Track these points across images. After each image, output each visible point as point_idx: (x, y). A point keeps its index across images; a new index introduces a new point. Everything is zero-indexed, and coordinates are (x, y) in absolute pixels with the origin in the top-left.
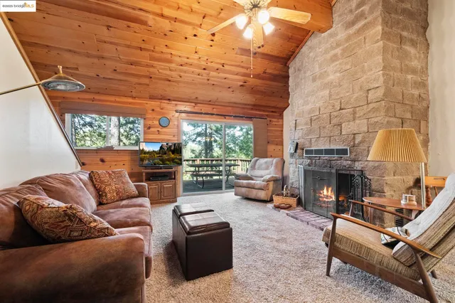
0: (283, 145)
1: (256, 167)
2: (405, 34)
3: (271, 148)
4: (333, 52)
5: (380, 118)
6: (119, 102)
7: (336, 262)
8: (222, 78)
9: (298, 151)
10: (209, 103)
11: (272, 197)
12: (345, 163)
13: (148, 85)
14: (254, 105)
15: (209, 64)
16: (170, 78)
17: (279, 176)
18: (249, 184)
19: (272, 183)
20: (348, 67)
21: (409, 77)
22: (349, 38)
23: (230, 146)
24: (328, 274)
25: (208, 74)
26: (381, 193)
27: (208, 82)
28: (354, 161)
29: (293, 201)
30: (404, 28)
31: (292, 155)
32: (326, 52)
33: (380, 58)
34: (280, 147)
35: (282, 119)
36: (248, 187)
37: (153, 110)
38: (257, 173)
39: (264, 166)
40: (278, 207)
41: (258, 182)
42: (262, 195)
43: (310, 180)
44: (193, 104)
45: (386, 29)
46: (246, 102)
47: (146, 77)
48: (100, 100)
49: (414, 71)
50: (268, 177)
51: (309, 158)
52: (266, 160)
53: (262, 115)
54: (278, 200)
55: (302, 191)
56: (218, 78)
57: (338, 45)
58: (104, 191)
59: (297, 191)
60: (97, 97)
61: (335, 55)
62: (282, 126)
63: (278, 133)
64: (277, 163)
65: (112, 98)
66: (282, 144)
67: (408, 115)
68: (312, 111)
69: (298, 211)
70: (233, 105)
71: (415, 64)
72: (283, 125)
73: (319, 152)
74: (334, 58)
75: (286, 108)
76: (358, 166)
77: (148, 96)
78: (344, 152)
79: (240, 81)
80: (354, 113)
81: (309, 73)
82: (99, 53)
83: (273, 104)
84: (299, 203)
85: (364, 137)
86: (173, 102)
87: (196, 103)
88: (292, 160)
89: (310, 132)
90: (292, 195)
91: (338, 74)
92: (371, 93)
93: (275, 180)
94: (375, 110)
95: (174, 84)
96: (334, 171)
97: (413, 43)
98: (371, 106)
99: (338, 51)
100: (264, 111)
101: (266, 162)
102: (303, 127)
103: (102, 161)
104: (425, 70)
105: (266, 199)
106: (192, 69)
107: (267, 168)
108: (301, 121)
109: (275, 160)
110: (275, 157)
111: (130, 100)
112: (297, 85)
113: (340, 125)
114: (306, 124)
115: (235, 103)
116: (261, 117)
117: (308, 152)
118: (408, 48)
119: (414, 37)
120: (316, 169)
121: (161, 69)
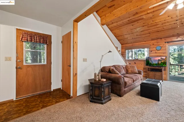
6: (140, 44)
13: (150, 36)
16: (159, 31)
37: (153, 44)
47: (148, 34)
48: (135, 45)
58: (128, 70)
60: (133, 44)
65: (138, 43)
77: (151, 39)
82: (132, 32)
86: (163, 39)
95: (161, 32)
103: (135, 63)
111: (144, 42)
121: (153, 29)
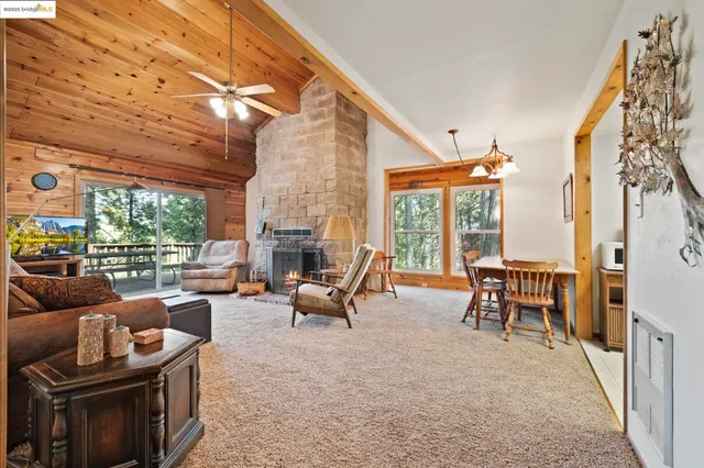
0: (245, 224)
1: (212, 251)
2: (351, 138)
3: (229, 227)
4: (300, 137)
5: (333, 205)
7: (299, 316)
8: (164, 131)
9: (266, 231)
10: (136, 159)
11: (235, 286)
12: (309, 243)
13: (16, 118)
14: (208, 170)
15: (148, 112)
16: (69, 116)
17: (242, 261)
18: (204, 273)
19: (235, 269)
20: (312, 155)
21: (354, 173)
22: (313, 129)
23: (142, 223)
24: (293, 326)
25: (143, 123)
26: (334, 265)
27: (143, 133)
28: (316, 240)
29: (261, 287)
30: (351, 134)
31: (259, 236)
32: (295, 135)
33: (333, 156)
34: (241, 227)
35: (245, 190)
36: (203, 277)
38: (213, 259)
39: (223, 251)
40: (244, 295)
41: (217, 270)
42: (223, 285)
43: (279, 262)
44: (107, 158)
45: (339, 133)
46: (196, 165)
49: (357, 169)
50: (230, 263)
51: (278, 239)
52: (224, 243)
53: (219, 184)
54: (242, 287)
55: (270, 274)
56: (159, 130)
57: (304, 132)
59: (264, 276)
61: (302, 141)
62: (244, 200)
63: (238, 209)
64: (239, 246)
66: (243, 222)
67: (353, 204)
68: (280, 190)
69: (267, 295)
70: (176, 167)
71: (358, 163)
72: (245, 198)
73: (287, 232)
74: (301, 143)
75: (249, 178)
76: (319, 245)
78: (307, 232)
79: (191, 139)
80: (317, 197)
81: (277, 150)
83: (233, 172)
84: (268, 288)
85: (323, 220)
86: (67, 150)
87: (111, 158)
88: (260, 242)
89: (279, 211)
90: (260, 281)
91: (304, 160)
92: (329, 182)
93: (239, 266)
94: (331, 198)
95: (75, 124)
96: (300, 251)
97: (357, 147)
98: (329, 193)
99: (304, 137)
100: (221, 179)
101: (225, 246)
102: (272, 206)
104: (364, 169)
105: (228, 289)
106: (117, 112)
107: (227, 253)
108: (271, 199)
109: (237, 243)
110: (237, 239)
112: (265, 159)
113: (306, 207)
114: (274, 203)
115: (181, 165)
116: (217, 187)
117: (277, 232)
118: (353, 150)
119: (358, 142)
120: (285, 249)
